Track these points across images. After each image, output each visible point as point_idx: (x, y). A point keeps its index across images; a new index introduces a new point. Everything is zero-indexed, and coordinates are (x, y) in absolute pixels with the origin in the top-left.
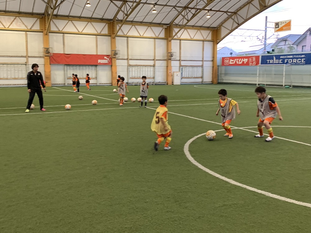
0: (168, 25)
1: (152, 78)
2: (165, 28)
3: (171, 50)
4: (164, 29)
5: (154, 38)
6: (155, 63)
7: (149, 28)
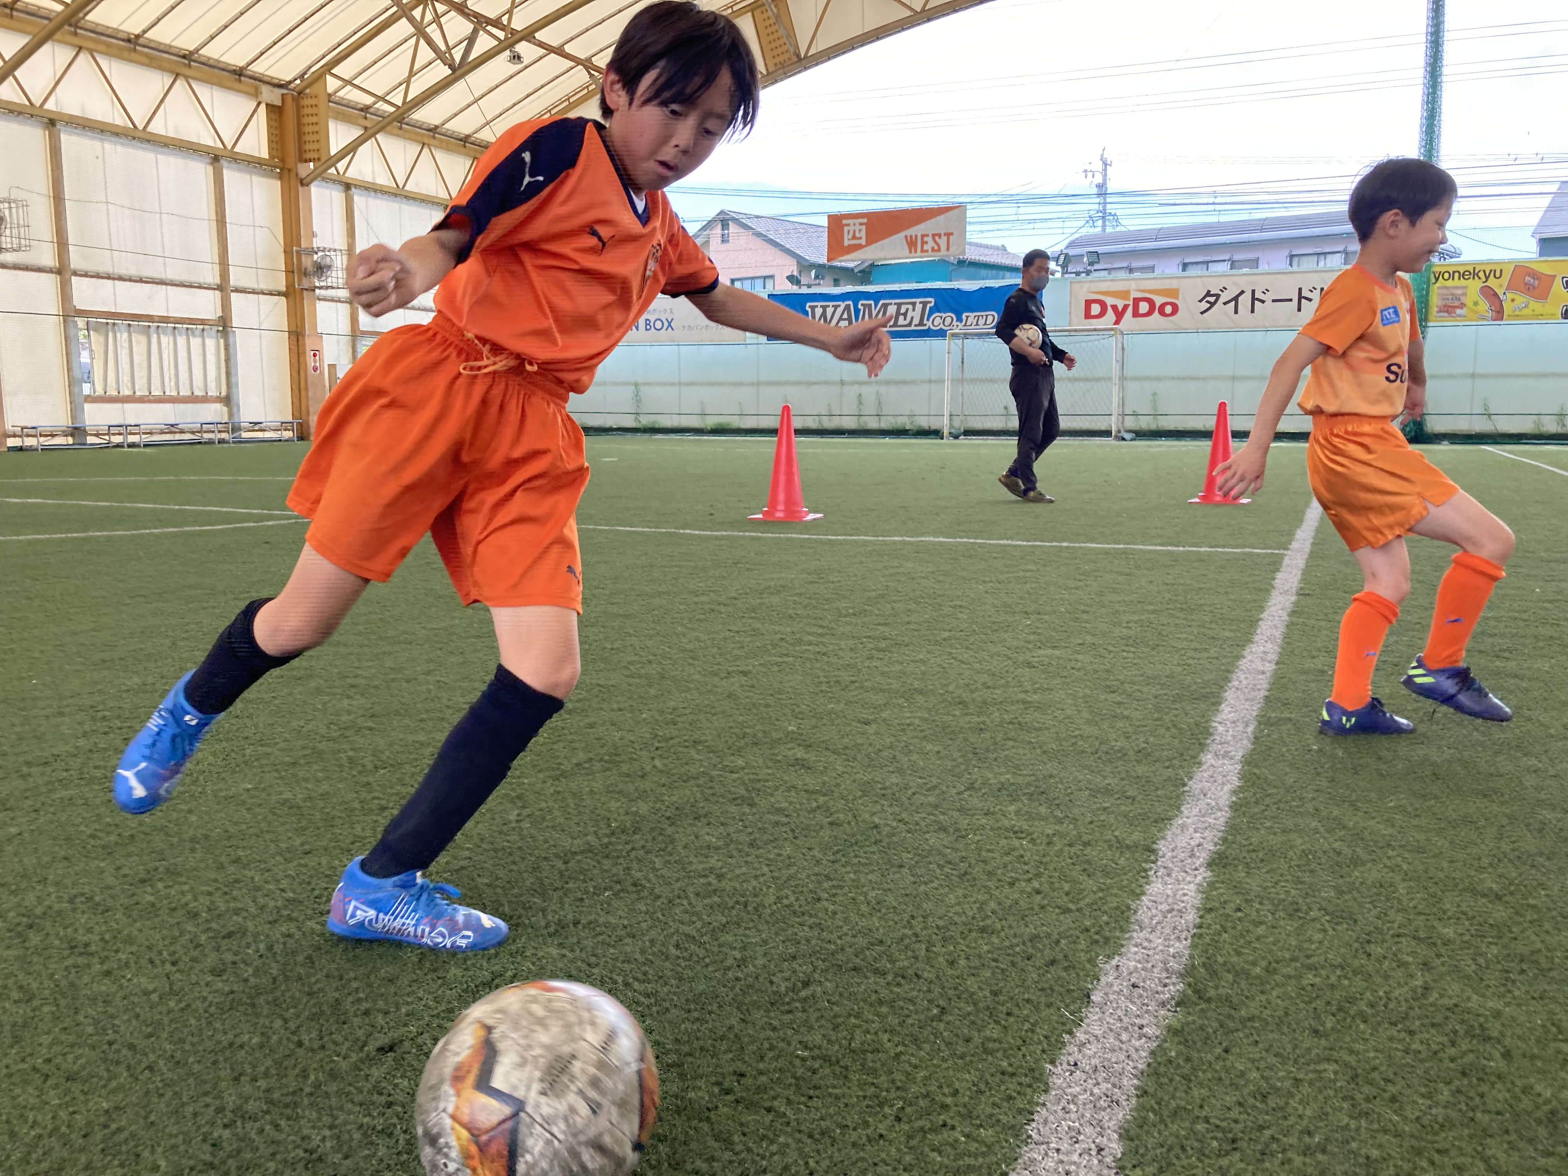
0: (285, 91)
1: (218, 399)
2: (267, 104)
3: (314, 235)
4: (263, 107)
5: (215, 158)
6: (226, 305)
7: (178, 82)
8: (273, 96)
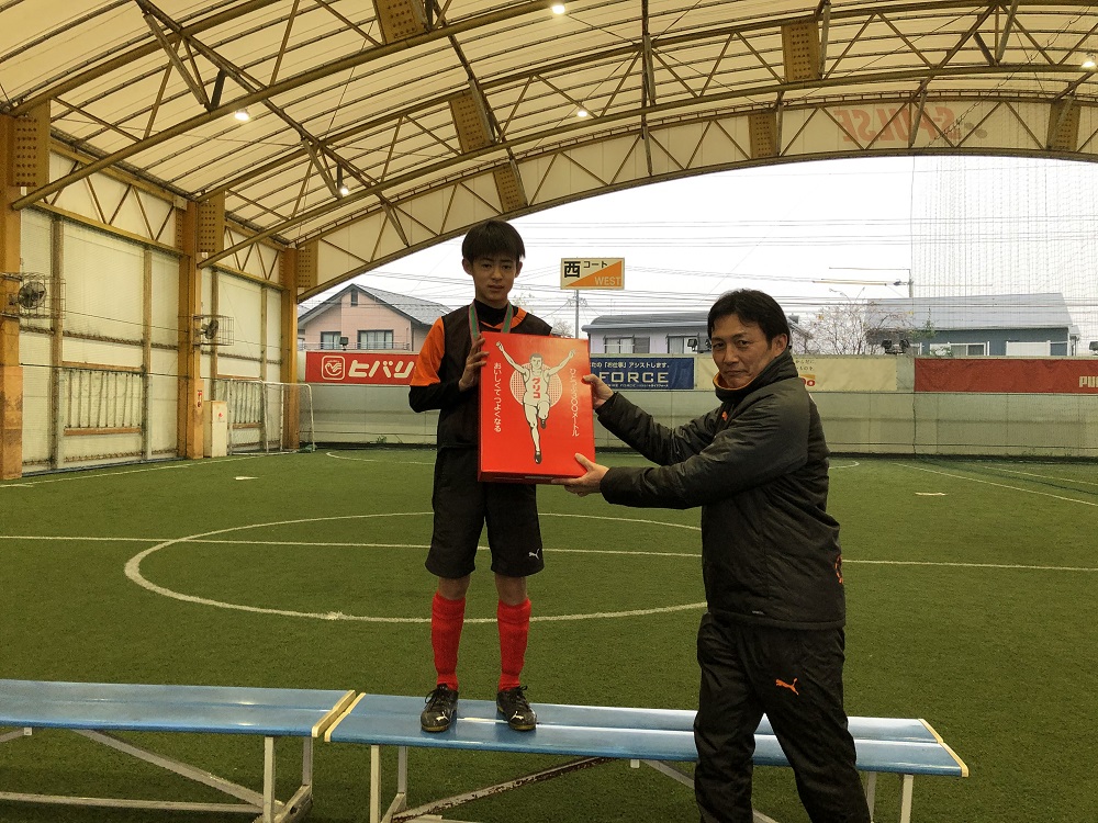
0: (190, 200)
1: (137, 432)
2: (177, 210)
3: (201, 305)
4: (174, 214)
5: (146, 246)
6: (146, 358)
7: (130, 192)
8: (181, 203)
